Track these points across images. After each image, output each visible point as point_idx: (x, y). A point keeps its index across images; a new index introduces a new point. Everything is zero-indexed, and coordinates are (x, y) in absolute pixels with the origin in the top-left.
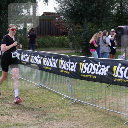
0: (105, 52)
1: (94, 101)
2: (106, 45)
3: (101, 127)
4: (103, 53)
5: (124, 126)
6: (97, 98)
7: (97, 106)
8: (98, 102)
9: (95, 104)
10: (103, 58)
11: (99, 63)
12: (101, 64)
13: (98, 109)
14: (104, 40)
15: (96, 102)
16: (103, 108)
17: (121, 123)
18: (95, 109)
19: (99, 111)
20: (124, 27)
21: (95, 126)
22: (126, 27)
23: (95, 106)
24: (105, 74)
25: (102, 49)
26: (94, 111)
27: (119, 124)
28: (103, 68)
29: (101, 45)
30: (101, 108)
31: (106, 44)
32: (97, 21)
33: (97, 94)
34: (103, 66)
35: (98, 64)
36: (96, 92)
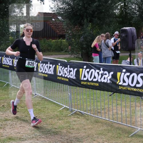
0: (108, 57)
1: (96, 111)
2: (109, 49)
3: (104, 140)
4: (106, 58)
5: (129, 138)
6: (99, 108)
7: (99, 117)
8: (100, 113)
9: (98, 115)
10: (105, 63)
11: (101, 69)
12: (104, 70)
13: (100, 120)
14: (106, 43)
15: (99, 112)
16: (106, 119)
17: (126, 135)
18: (97, 121)
19: (101, 123)
20: (128, 29)
21: (97, 139)
22: (131, 29)
23: (97, 117)
24: (109, 82)
25: (104, 53)
26: (96, 122)
27: (124, 136)
28: (106, 74)
29: (103, 49)
30: (104, 119)
31: (109, 47)
32: (98, 22)
33: (99, 104)
34: (106, 72)
35: (100, 71)
36: (98, 101)
